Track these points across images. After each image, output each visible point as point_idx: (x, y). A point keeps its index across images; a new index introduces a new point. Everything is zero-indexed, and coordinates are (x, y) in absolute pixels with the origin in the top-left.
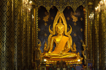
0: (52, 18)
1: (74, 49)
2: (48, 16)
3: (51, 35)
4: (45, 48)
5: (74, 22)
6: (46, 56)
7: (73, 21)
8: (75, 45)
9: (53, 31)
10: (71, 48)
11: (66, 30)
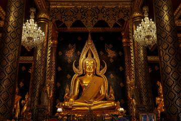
0: (79, 52)
1: (111, 96)
2: (73, 50)
3: (75, 76)
4: (67, 94)
5: (110, 58)
6: (66, 105)
7: (109, 56)
8: (111, 90)
9: (78, 69)
10: (107, 94)
11: (98, 68)
